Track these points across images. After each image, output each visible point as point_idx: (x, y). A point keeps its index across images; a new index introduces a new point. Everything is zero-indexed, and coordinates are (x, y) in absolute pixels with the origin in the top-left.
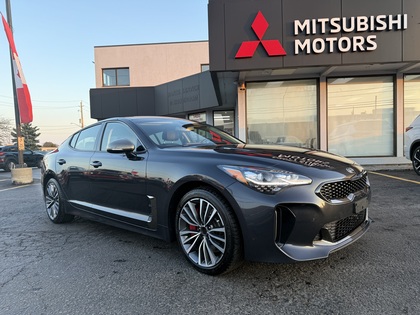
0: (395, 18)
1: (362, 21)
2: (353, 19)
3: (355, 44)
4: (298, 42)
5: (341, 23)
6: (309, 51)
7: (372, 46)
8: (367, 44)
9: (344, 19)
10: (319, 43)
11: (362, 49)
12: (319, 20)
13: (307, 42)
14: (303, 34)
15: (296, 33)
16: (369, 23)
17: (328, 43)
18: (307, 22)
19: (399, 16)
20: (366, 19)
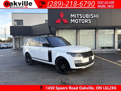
0: (95, 15)
1: (87, 15)
2: (85, 15)
3: (86, 21)
4: (71, 20)
5: (82, 16)
6: (74, 23)
7: (90, 22)
9: (83, 15)
10: (77, 21)
11: (87, 23)
12: (77, 15)
14: (73, 18)
15: (71, 17)
16: (89, 16)
17: (79, 21)
19: (96, 15)
20: (88, 15)
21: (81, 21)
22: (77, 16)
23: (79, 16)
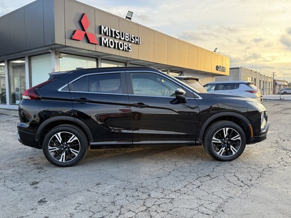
0: (137, 38)
2: (124, 33)
3: (125, 47)
4: (103, 39)
5: (119, 33)
6: (108, 45)
8: (128, 48)
9: (121, 32)
10: (111, 42)
11: (127, 50)
13: (107, 40)
14: (105, 34)
15: (102, 33)
16: (129, 37)
17: (115, 43)
18: (107, 28)
20: (128, 35)
21: (118, 44)
22: (112, 31)
23: (115, 32)
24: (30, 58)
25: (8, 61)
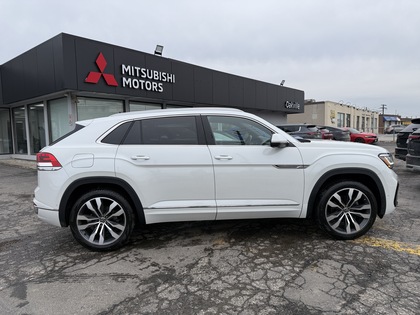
21: (144, 84)
22: (135, 70)
23: (140, 71)
24: (48, 103)
25: (28, 106)
